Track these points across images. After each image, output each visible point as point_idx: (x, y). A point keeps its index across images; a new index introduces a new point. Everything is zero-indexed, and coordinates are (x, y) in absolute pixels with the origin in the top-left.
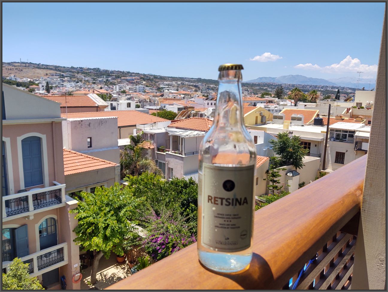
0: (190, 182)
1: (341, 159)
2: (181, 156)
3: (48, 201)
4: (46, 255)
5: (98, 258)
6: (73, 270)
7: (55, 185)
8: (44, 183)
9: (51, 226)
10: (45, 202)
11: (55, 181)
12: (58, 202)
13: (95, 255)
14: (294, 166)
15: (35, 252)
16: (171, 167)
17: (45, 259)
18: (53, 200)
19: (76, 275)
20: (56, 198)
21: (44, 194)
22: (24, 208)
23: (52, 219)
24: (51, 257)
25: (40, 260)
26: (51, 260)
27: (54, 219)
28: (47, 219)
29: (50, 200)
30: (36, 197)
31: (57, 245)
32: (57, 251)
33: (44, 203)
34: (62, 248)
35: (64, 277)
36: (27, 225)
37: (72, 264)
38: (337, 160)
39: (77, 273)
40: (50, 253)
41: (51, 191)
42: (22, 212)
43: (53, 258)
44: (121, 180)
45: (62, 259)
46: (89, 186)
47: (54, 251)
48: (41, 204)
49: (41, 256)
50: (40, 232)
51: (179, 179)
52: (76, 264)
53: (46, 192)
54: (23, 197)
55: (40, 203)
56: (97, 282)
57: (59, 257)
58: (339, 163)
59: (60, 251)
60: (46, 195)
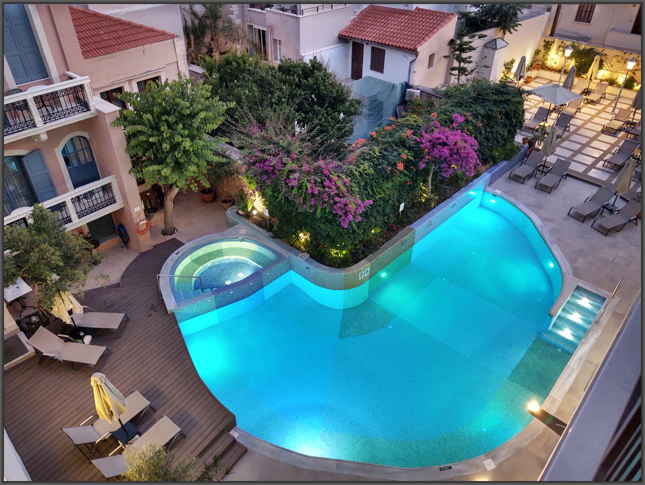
0: (313, 66)
2: (295, 15)
3: (65, 108)
4: (86, 196)
5: (170, 197)
6: (134, 216)
7: (71, 78)
8: (49, 75)
9: (83, 149)
10: (60, 109)
11: (69, 71)
12: (83, 109)
15: (66, 191)
17: (85, 201)
18: (74, 105)
19: (141, 223)
20: (78, 103)
21: (54, 96)
22: (26, 122)
23: (81, 139)
24: (94, 198)
25: (77, 203)
26: (95, 203)
27: (85, 138)
28: (72, 139)
29: (69, 107)
30: (40, 100)
31: (100, 179)
32: (102, 188)
33: (58, 112)
34: (110, 183)
35: (122, 226)
36: (39, 149)
37: (131, 208)
39: (141, 221)
40: (91, 193)
41: (66, 90)
42: (24, 128)
43: (97, 200)
44: (188, 65)
45: (113, 201)
46: (133, 79)
47: (97, 188)
48: (53, 113)
49: (78, 197)
50: (67, 161)
52: (137, 208)
53: (56, 92)
54: (18, 102)
55: (51, 112)
56: (175, 231)
57: (107, 198)
59: (106, 188)
60: (59, 97)
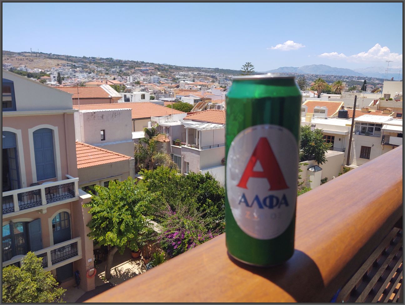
0: (206, 177)
1: (367, 154)
2: (197, 150)
3: (61, 195)
4: (60, 250)
5: (112, 253)
6: (87, 265)
7: (68, 178)
8: (56, 176)
9: (65, 220)
10: (58, 195)
11: (68, 174)
12: (71, 196)
13: (109, 250)
14: (316, 161)
15: (48, 246)
16: (187, 161)
17: (59, 253)
18: (66, 193)
19: (91, 270)
20: (69, 192)
21: (57, 187)
22: (37, 202)
23: (65, 214)
24: (65, 251)
25: (53, 254)
26: (65, 254)
27: (67, 213)
28: (60, 214)
29: (63, 194)
30: (48, 190)
31: (70, 239)
32: (71, 245)
33: (57, 197)
34: (76, 242)
35: (78, 272)
36: (40, 218)
37: (86, 259)
38: (362, 154)
39: (91, 268)
40: (64, 248)
41: (64, 184)
42: (35, 205)
43: (67, 253)
44: (135, 174)
45: (76, 254)
46: (102, 180)
47: (68, 245)
48: (54, 198)
49: (55, 250)
50: (54, 226)
51: (195, 174)
52: (90, 260)
53: (58, 186)
54: (36, 190)
55: (52, 197)
56: (111, 278)
57: (73, 252)
58: (365, 158)
59: (74, 246)
60: (59, 188)
